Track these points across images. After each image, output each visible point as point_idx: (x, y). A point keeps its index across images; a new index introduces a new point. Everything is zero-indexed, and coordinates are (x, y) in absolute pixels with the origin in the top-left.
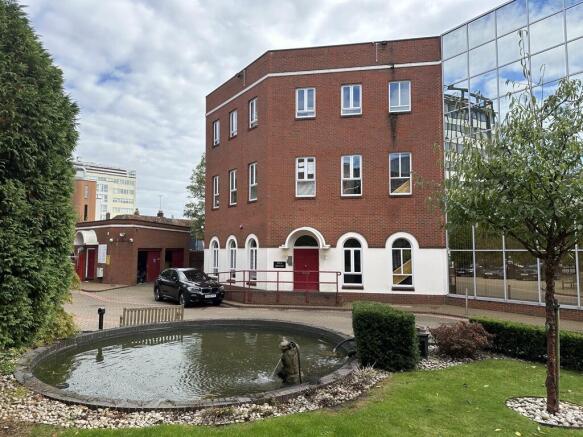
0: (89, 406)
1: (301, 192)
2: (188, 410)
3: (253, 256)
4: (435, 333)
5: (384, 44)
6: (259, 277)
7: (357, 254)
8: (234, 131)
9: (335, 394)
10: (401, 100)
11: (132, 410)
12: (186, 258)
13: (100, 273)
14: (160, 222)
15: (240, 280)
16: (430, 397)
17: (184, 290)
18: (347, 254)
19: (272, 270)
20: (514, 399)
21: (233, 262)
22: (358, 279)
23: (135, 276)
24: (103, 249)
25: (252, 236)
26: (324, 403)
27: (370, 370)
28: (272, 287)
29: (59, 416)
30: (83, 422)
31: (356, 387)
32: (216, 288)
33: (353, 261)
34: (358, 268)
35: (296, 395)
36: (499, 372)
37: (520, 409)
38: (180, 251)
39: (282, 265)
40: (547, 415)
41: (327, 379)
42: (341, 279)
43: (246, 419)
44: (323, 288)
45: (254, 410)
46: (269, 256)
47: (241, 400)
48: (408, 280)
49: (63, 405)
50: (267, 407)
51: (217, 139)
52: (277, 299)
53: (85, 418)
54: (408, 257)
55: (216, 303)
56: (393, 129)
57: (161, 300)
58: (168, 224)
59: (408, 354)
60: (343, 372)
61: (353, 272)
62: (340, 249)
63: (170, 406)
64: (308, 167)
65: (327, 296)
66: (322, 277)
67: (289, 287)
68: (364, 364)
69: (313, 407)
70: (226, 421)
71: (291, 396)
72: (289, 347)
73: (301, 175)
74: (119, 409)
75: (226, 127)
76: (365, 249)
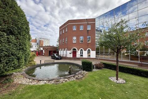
0: (33, 80)
1: (74, 42)
2: (52, 80)
3: (66, 52)
4: (95, 64)
5: (87, 19)
6: (67, 55)
7: (82, 52)
8: (64, 32)
9: (79, 76)
10: (89, 28)
11: (41, 80)
12: (56, 52)
13: (43, 54)
14: (53, 47)
15: (64, 56)
16: (95, 77)
17: (55, 57)
18: (81, 52)
19: (69, 54)
20: (110, 77)
21: (63, 53)
22: (82, 55)
23: (48, 55)
24: (44, 51)
25: (66, 49)
26: (77, 78)
27: (85, 71)
28: (69, 57)
29: (27, 82)
30: (31, 83)
31: (82, 75)
32: (60, 57)
33: (82, 53)
34: (82, 54)
35: (72, 77)
36: (106, 71)
37: (112, 79)
38: (56, 51)
39: (71, 53)
40: (116, 81)
41: (77, 73)
42: (80, 55)
43: (62, 82)
44: (77, 57)
45: (64, 80)
46: (69, 52)
47: (62, 78)
48: (90, 56)
49: (28, 79)
50: (66, 79)
51: (61, 34)
52: (70, 59)
53: (31, 82)
54: (90, 52)
55: (60, 59)
56: (88, 32)
57: (52, 58)
58: (54, 47)
59: (91, 68)
60: (80, 72)
61: (81, 54)
62: (80, 51)
63: (48, 79)
64: (75, 38)
65: (78, 58)
66: (77, 55)
67: (72, 57)
68: (84, 70)
69: (74, 79)
70: (58, 83)
71: (71, 77)
72: (71, 68)
73: (74, 39)
74: (39, 80)
75: (62, 32)
76: (83, 51)
